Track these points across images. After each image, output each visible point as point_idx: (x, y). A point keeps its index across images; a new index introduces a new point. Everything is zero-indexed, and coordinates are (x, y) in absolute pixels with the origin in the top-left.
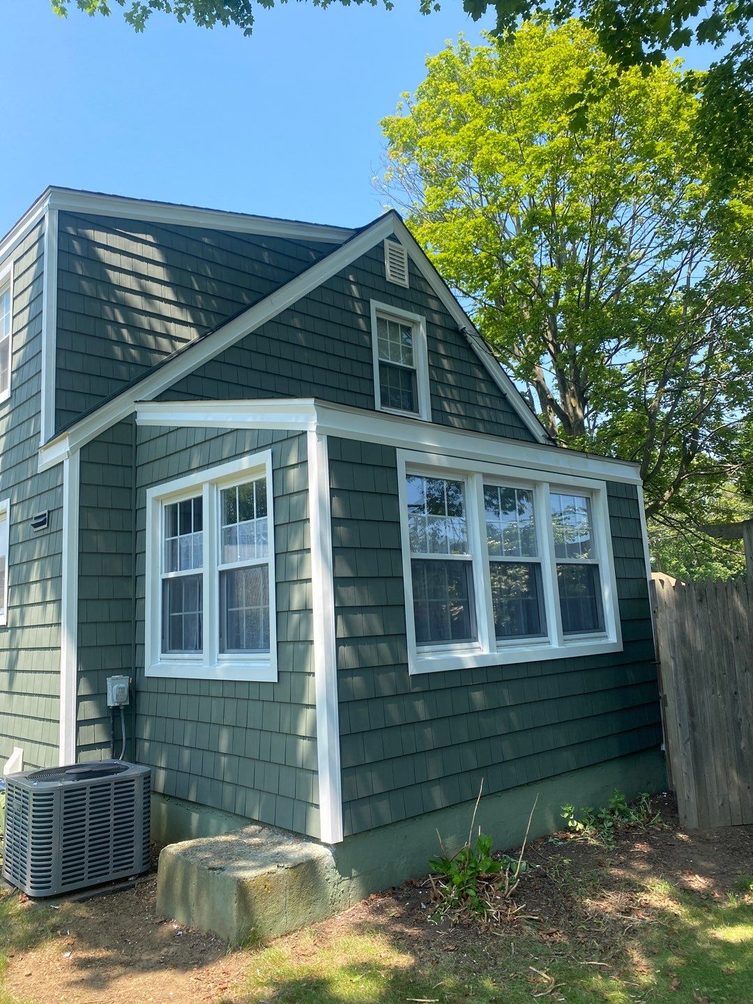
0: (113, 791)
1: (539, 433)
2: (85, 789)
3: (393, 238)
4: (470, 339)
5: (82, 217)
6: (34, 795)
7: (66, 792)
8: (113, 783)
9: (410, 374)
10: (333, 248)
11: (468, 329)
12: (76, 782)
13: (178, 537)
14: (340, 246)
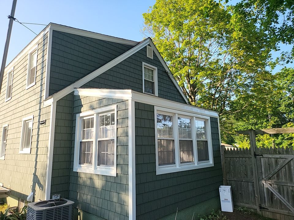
0: (62, 210)
1: (187, 101)
2: (53, 210)
3: (149, 45)
4: (169, 74)
5: (60, 32)
6: (37, 212)
7: (47, 211)
8: (62, 208)
9: (153, 83)
10: (132, 47)
11: (169, 72)
12: (50, 207)
13: (86, 129)
14: (134, 46)
